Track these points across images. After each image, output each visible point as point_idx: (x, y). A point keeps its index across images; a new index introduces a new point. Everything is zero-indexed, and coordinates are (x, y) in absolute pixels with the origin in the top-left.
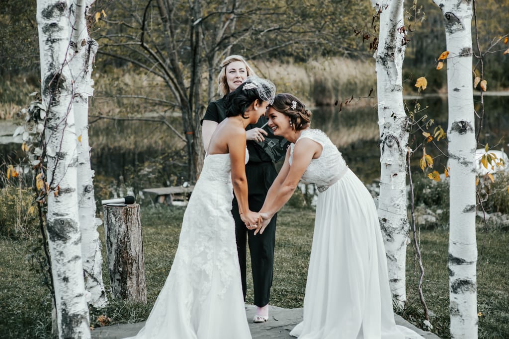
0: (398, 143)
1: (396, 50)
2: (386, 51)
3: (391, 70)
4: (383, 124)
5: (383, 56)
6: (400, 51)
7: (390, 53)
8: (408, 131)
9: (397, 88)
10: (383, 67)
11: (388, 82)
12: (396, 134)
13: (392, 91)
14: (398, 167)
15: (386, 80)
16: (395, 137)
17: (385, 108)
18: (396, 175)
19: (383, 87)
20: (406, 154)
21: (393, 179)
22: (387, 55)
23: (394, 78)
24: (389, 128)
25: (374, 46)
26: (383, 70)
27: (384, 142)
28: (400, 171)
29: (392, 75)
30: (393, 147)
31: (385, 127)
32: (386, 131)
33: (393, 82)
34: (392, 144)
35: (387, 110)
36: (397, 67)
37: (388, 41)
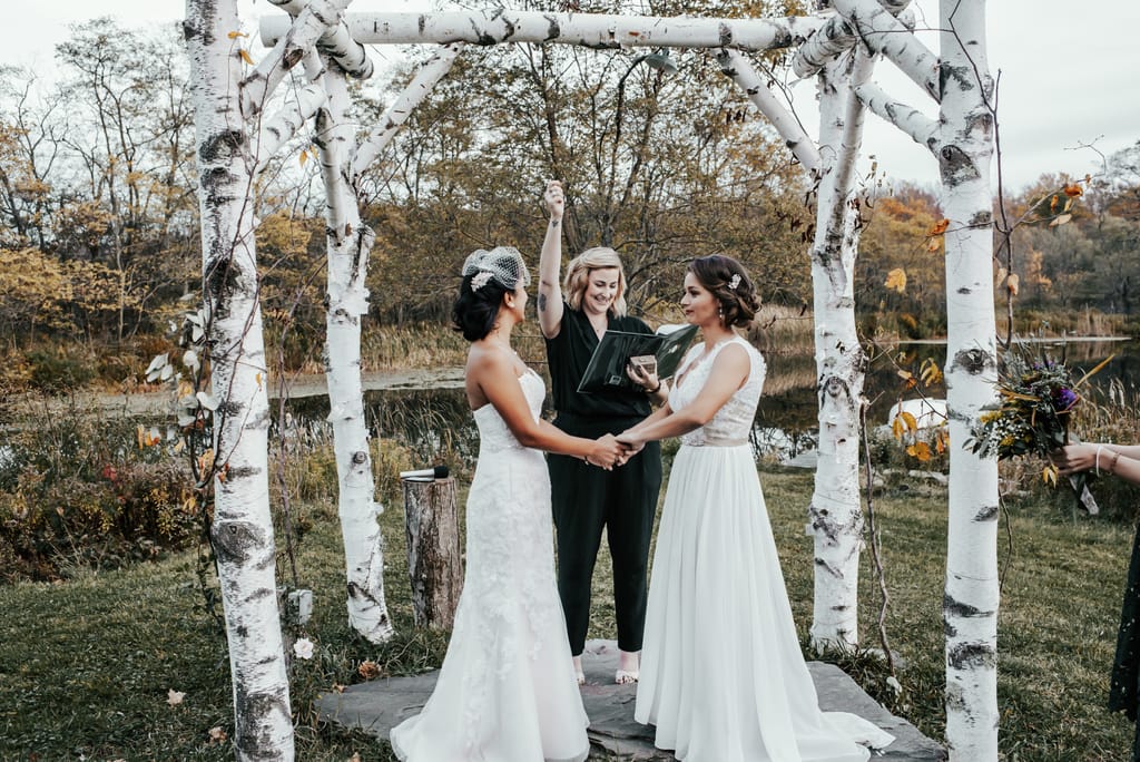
0: (847, 390)
1: (844, 241)
2: (828, 244)
3: (837, 274)
4: (822, 359)
5: (823, 251)
6: (851, 243)
7: (834, 246)
8: (863, 371)
9: (846, 302)
10: (823, 268)
11: (832, 294)
12: (845, 376)
13: (838, 306)
14: (848, 430)
15: (827, 291)
16: (842, 381)
17: (826, 334)
18: (843, 440)
19: (823, 301)
20: (859, 407)
21: (838, 446)
22: (829, 250)
23: (840, 287)
24: (832, 366)
25: (809, 236)
26: (824, 274)
27: (825, 389)
28: (850, 435)
29: (839, 282)
30: (840, 397)
31: (826, 365)
32: (827, 371)
33: (839, 293)
34: (837, 391)
35: (829, 337)
36: (845, 268)
37: (832, 226)
